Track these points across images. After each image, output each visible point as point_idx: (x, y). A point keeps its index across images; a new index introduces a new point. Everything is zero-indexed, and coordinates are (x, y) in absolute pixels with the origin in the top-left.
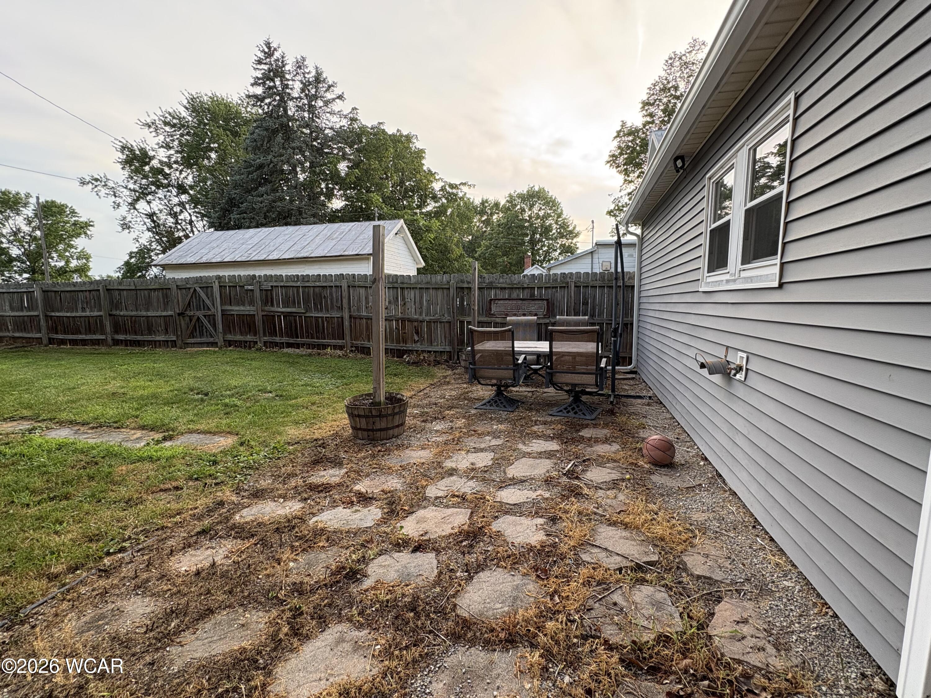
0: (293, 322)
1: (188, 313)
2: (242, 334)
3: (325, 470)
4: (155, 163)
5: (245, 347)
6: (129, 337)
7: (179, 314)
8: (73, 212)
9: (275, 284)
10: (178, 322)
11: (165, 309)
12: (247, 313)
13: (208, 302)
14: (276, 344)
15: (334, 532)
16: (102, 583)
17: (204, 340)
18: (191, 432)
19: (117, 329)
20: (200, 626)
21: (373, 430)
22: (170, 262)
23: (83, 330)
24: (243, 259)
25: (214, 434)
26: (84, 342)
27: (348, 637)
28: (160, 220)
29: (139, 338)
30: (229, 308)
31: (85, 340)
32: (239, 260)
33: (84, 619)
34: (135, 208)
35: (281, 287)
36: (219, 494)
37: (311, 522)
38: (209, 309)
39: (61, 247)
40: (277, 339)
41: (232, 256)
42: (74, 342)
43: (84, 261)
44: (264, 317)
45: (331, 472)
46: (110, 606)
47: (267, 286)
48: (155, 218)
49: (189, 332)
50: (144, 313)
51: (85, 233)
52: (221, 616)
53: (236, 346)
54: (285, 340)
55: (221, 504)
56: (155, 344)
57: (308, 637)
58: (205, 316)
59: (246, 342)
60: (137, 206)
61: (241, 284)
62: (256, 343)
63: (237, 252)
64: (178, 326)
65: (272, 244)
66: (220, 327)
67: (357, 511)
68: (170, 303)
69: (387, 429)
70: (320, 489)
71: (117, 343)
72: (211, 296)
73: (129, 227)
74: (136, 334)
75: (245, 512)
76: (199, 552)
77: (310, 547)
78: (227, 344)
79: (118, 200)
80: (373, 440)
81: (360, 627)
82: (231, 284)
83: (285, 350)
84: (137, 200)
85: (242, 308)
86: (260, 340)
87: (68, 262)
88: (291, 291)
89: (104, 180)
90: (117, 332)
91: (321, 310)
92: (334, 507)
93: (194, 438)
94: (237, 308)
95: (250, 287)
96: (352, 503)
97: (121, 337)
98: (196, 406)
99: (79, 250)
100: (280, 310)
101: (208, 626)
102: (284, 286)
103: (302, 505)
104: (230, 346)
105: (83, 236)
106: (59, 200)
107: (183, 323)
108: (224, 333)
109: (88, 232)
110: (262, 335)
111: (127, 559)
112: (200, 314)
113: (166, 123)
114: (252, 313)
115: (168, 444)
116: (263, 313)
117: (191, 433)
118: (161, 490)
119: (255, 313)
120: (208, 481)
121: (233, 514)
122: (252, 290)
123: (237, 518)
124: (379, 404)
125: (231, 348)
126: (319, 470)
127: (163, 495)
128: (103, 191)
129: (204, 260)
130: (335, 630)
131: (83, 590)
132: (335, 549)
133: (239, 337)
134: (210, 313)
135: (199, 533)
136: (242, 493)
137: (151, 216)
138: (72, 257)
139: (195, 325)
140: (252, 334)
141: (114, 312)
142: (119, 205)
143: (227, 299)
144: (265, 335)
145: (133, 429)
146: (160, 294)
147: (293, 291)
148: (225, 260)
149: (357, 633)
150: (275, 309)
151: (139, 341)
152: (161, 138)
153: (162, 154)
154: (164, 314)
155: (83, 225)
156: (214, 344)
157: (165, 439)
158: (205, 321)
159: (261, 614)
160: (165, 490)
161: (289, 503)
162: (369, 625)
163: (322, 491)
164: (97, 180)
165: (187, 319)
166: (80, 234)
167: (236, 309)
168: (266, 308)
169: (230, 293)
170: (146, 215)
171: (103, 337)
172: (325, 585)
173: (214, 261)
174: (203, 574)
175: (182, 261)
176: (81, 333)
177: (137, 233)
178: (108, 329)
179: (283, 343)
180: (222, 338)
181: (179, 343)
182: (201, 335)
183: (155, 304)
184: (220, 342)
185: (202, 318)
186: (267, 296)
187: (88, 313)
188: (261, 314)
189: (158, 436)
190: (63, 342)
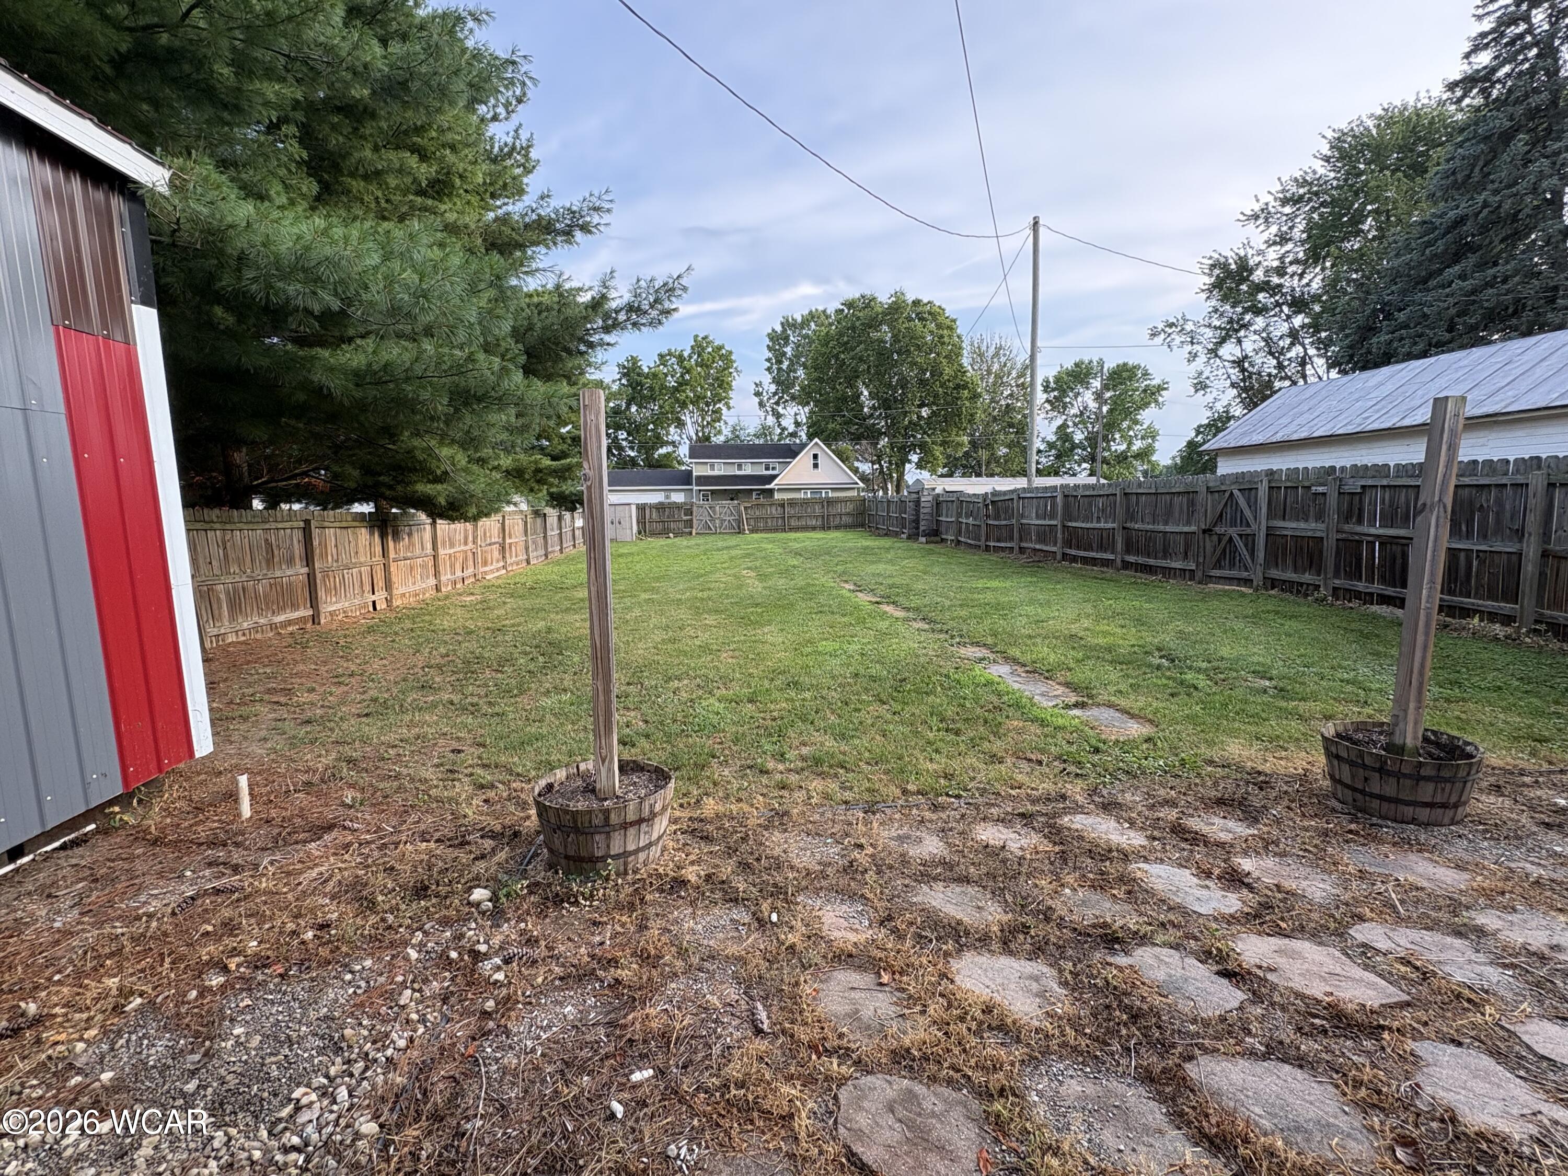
0: (1399, 556)
1: (1218, 530)
2: (1296, 571)
3: (1225, 817)
4: (1258, 276)
5: (1298, 592)
6: (1141, 560)
7: (1204, 531)
8: (1146, 374)
9: (1370, 482)
10: (1201, 544)
11: (1188, 523)
12: (1309, 534)
13: (1248, 513)
14: (1358, 595)
15: (1146, 891)
16: (928, 815)
17: (1234, 573)
18: (1110, 705)
19: (1129, 547)
20: (953, 886)
21: (1362, 792)
22: (1225, 445)
23: (1095, 546)
24: (1350, 429)
25: (1132, 716)
26: (1093, 562)
27: (1044, 981)
28: (1253, 366)
29: (1152, 562)
30: (1281, 524)
31: (1095, 559)
32: (1340, 432)
33: (899, 832)
34: (1217, 356)
35: (1383, 487)
36: (1068, 786)
37: (1134, 866)
38: (1248, 525)
39: (1125, 425)
40: (1361, 586)
41: (1329, 426)
42: (1085, 561)
43: (1150, 441)
44: (1341, 543)
45: (1231, 824)
46: (918, 833)
47: (1354, 486)
48: (1246, 365)
49: (1214, 560)
50: (1161, 528)
51: (1156, 401)
52: (971, 890)
53: (1282, 590)
54: (1377, 587)
55: (1063, 797)
56: (1168, 573)
57: (1011, 953)
58: (1241, 536)
59: (1302, 584)
60: (1220, 353)
61: (1306, 484)
62: (1317, 587)
63: (1343, 416)
64: (1201, 550)
65: (1420, 393)
66: (1261, 555)
67: (1207, 887)
68: (1196, 515)
69: (1397, 801)
70: (1187, 836)
71: (1126, 565)
72: (1253, 504)
73: (1206, 387)
74: (1149, 557)
75: (1079, 817)
76: (1005, 831)
77: (1102, 888)
78: (1269, 584)
79: (1197, 348)
80: (1363, 810)
81: (1064, 984)
82: (1289, 484)
83: (1375, 608)
84: (1223, 341)
85: (1302, 525)
86: (1325, 584)
87: (1130, 444)
88: (1403, 495)
89: (1181, 322)
90: (1128, 551)
91: (1469, 535)
92: (1181, 866)
93: (1107, 714)
94: (1294, 525)
95: (1321, 489)
96: (1208, 875)
97: (1131, 559)
98: (1145, 673)
99: (1145, 426)
100: (1373, 531)
101: (958, 890)
102: (1389, 486)
103: (1145, 842)
104: (1272, 588)
105: (1153, 405)
106: (1131, 362)
107: (1208, 544)
108: (1267, 565)
109: (1161, 399)
110: (1330, 575)
111: (955, 806)
112: (1233, 532)
113: (1285, 202)
114: (1318, 534)
115: (1076, 712)
116: (1340, 536)
117: (1109, 707)
118: (1025, 759)
119: (1324, 535)
120: (1072, 768)
121: (1066, 814)
122: (1324, 494)
123: (1066, 819)
124: (1401, 749)
125: (1273, 592)
126: (1215, 815)
127: (1024, 765)
128: (1178, 339)
129: (1278, 437)
130: (1040, 968)
131: (914, 811)
132: (1128, 907)
133: (1290, 575)
134: (1248, 531)
135: (1019, 815)
136: (1097, 799)
137: (1239, 363)
138: (1136, 436)
139: (1224, 550)
140: (1313, 571)
141: (1128, 525)
142: (1196, 355)
143: (1278, 510)
144: (1337, 575)
145: (1059, 684)
146: (1185, 500)
147: (1406, 496)
148: (1315, 435)
149: (1055, 986)
150: (1364, 529)
151: (1151, 566)
152: (1274, 229)
153: (1272, 257)
154: (1186, 529)
155: (1154, 390)
156: (1247, 582)
157: (1076, 705)
158: (1240, 544)
159: (999, 910)
160: (1030, 760)
161: (1132, 834)
162: (1073, 990)
163: (1186, 840)
164: (1171, 325)
165: (1215, 538)
166: (1149, 403)
167: (1291, 526)
168: (1347, 527)
169: (1285, 498)
170: (1234, 362)
171: (1112, 557)
172: (1075, 929)
173: (1295, 437)
174: (988, 850)
175: (1245, 442)
176: (1092, 550)
177: (1215, 394)
178: (1119, 546)
179: (1372, 594)
180: (1261, 575)
181: (1199, 574)
182: (1232, 566)
183: (1177, 515)
184: (1258, 579)
185: (1236, 538)
186: (1351, 504)
187: (1102, 525)
188: (1334, 536)
189: (1073, 699)
190: (1074, 559)
